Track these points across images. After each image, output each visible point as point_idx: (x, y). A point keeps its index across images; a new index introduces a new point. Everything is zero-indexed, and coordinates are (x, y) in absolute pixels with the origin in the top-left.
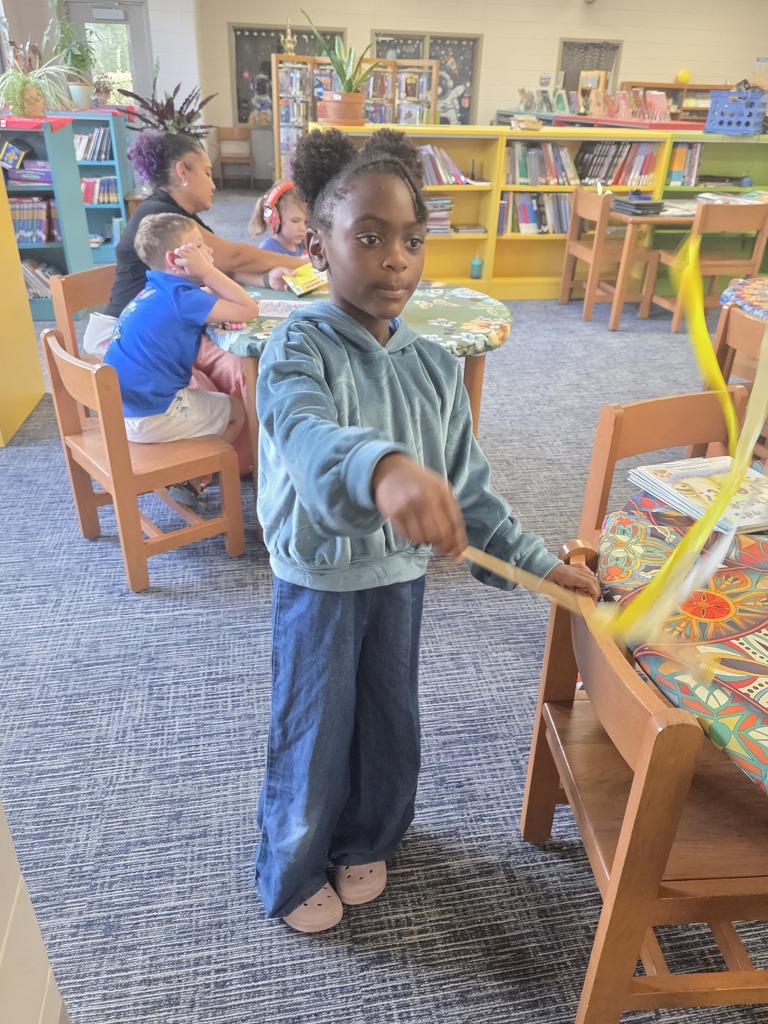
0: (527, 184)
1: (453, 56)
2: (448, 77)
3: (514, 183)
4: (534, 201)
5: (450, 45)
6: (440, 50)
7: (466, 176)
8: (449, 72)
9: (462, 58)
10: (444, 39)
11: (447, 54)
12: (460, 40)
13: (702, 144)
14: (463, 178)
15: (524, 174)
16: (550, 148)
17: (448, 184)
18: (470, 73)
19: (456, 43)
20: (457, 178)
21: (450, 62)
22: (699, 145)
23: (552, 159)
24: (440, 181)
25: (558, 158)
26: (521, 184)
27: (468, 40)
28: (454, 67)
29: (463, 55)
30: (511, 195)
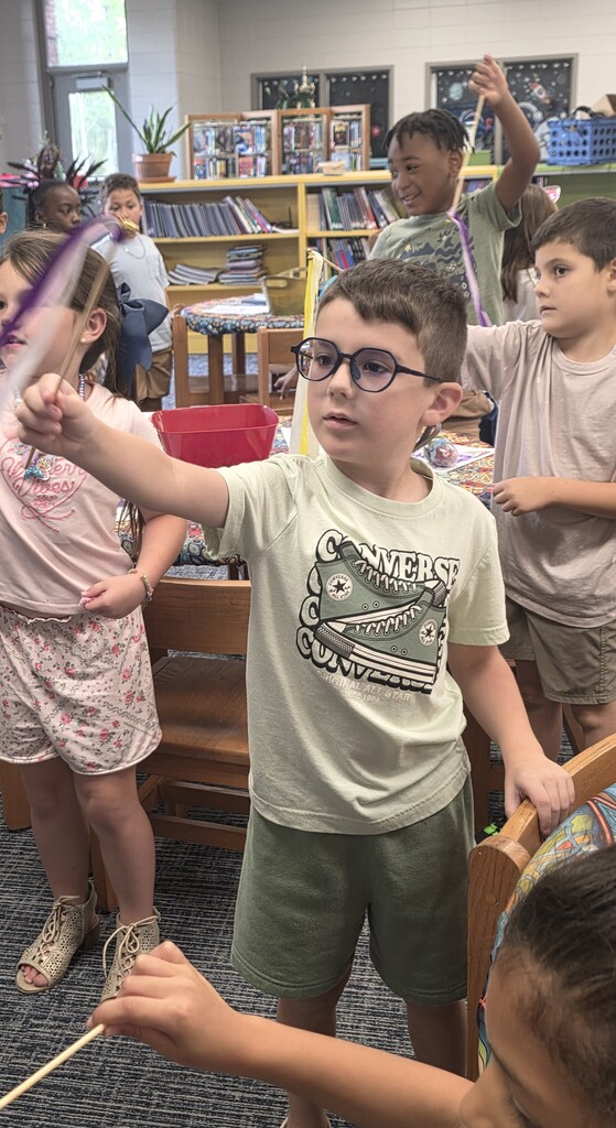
0: (342, 230)
1: (539, 83)
2: (534, 108)
3: (328, 228)
4: (349, 247)
5: (536, 70)
6: (522, 78)
7: (272, 224)
8: (536, 102)
9: (554, 84)
10: (527, 64)
11: (533, 81)
12: (550, 62)
13: (544, 177)
14: (269, 227)
15: (337, 219)
16: (363, 192)
17: (253, 233)
18: (565, 101)
19: (544, 66)
20: (263, 226)
21: (536, 91)
22: (541, 179)
23: (367, 204)
24: (244, 231)
25: (373, 201)
26: (334, 229)
27: (562, 61)
28: (542, 96)
29: (555, 80)
30: (324, 242)
